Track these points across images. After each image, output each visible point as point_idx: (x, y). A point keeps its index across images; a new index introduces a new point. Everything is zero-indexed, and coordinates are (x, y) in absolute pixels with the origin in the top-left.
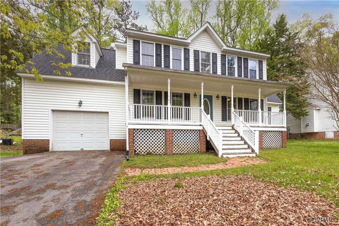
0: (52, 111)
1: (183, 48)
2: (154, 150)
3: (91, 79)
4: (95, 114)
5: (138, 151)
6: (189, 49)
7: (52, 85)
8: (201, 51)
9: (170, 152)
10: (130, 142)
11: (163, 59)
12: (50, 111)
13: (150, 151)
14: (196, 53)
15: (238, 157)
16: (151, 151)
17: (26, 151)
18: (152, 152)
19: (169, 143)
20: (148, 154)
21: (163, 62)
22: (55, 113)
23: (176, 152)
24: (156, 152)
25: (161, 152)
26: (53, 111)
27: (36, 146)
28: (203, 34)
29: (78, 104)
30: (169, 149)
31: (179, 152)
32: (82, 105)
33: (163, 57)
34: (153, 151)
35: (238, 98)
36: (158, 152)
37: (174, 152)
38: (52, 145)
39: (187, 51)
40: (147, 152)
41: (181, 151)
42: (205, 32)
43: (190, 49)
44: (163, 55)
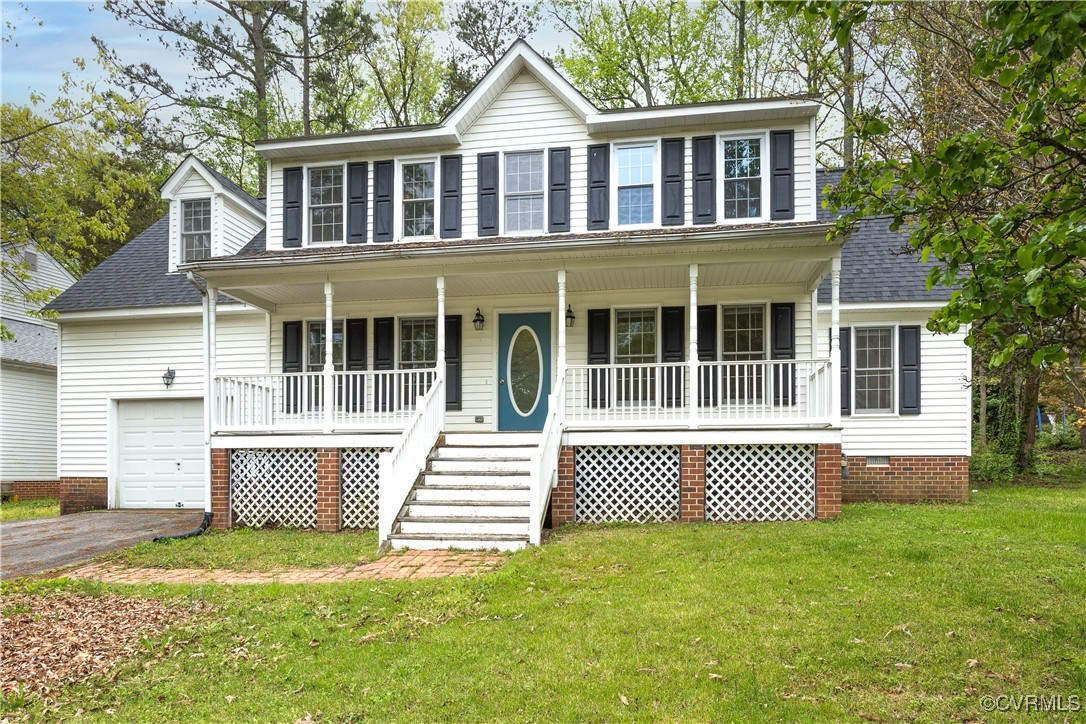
0: (116, 404)
1: (439, 156)
2: (285, 515)
3: (190, 305)
4: (179, 405)
5: (242, 516)
6: (459, 158)
7: (112, 335)
8: (505, 153)
9: (327, 522)
10: (217, 489)
11: (370, 212)
12: (108, 402)
13: (273, 517)
14: (488, 163)
15: (451, 549)
16: (277, 516)
17: (66, 507)
18: (281, 520)
19: (326, 494)
20: (270, 525)
21: (370, 219)
22: (122, 406)
23: (352, 522)
24: (292, 521)
25: (306, 522)
26: (119, 402)
27: (83, 494)
28: (514, 87)
29: (161, 381)
30: (327, 511)
31: (362, 522)
32: (176, 380)
33: (370, 205)
34: (282, 517)
35: (663, 308)
36: (296, 522)
37: (347, 522)
38: (117, 492)
39: (452, 165)
40: (266, 519)
41: (369, 520)
42: (522, 79)
43: (463, 153)
44: (371, 197)
